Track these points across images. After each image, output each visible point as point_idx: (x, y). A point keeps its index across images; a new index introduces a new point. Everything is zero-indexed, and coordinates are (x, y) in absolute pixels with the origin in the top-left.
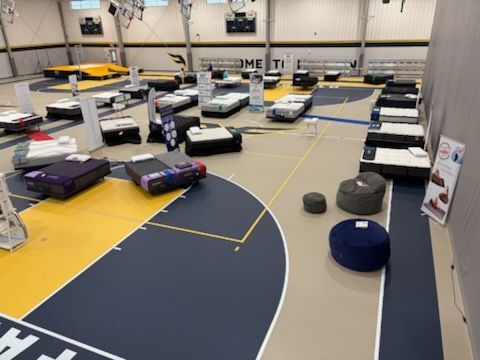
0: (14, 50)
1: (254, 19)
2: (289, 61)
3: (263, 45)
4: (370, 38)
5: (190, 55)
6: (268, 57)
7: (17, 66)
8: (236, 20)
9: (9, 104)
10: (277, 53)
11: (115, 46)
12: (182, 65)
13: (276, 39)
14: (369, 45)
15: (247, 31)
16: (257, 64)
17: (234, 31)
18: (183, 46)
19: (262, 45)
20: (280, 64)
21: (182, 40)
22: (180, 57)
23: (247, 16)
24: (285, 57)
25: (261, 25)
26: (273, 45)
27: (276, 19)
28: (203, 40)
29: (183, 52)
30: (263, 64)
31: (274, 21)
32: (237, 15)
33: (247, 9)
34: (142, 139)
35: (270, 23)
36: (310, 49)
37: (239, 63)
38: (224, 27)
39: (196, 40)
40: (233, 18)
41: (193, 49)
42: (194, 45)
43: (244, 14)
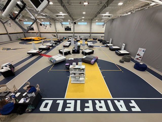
0: (10, 34)
2: (78, 36)
3: (73, 33)
4: (92, 32)
5: (57, 35)
6: (74, 35)
7: (11, 38)
8: (67, 28)
9: (21, 48)
10: (76, 35)
11: (37, 33)
12: (55, 37)
13: (75, 32)
14: (92, 33)
15: (69, 30)
17: (67, 30)
18: (56, 33)
20: (76, 37)
21: (55, 32)
22: (55, 35)
24: (78, 35)
25: (72, 29)
26: (75, 33)
28: (60, 32)
29: (55, 34)
30: (73, 37)
32: (67, 27)
33: (69, 26)
34: (71, 53)
35: (74, 29)
36: (81, 34)
37: (68, 36)
38: (64, 29)
39: (58, 32)
40: (66, 27)
41: (58, 34)
42: (58, 33)
43: (69, 27)
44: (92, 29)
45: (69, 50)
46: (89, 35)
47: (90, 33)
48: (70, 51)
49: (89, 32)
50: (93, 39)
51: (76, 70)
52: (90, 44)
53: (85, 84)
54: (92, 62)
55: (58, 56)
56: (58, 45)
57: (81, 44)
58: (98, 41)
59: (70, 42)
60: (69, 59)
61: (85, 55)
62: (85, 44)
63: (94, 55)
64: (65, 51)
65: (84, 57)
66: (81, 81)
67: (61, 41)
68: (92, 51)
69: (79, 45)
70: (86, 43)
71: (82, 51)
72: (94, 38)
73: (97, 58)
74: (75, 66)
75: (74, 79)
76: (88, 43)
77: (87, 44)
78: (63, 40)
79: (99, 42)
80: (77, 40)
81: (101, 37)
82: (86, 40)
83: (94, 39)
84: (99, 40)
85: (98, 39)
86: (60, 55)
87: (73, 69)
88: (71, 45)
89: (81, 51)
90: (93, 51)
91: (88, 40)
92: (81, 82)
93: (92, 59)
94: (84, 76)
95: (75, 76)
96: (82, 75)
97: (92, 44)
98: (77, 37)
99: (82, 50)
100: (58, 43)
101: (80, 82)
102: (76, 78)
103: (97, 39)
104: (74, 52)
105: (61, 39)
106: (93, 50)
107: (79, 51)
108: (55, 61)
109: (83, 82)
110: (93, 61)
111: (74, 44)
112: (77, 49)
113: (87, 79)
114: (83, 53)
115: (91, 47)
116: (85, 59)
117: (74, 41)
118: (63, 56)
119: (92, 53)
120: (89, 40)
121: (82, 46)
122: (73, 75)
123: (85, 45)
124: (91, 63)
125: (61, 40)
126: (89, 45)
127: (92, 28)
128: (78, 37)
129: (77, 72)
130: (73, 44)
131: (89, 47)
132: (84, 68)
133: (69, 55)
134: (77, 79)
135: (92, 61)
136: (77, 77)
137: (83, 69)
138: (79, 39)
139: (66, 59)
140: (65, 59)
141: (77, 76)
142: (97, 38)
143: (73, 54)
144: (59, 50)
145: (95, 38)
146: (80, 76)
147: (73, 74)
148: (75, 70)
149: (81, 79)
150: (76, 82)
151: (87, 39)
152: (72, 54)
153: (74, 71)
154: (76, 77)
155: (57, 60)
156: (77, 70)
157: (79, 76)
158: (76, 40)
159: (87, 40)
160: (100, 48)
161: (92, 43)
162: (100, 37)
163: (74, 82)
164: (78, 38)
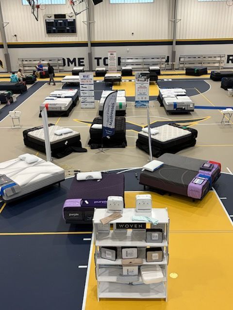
1: (74, 20)
2: (112, 59)
4: (179, 38)
5: (7, 56)
6: (90, 55)
8: (56, 22)
10: (99, 52)
13: (97, 39)
14: (179, 43)
15: (68, 32)
16: (79, 62)
17: (54, 32)
19: (84, 45)
20: (101, 61)
23: (67, 18)
24: (109, 56)
25: (81, 26)
26: (94, 45)
27: (95, 20)
28: (20, 41)
30: (86, 62)
31: (94, 22)
32: (56, 16)
33: (67, 11)
34: (83, 146)
35: (90, 23)
36: (128, 48)
37: (61, 62)
38: (43, 27)
39: (13, 41)
40: (52, 19)
41: (12, 51)
42: (11, 46)
43: (64, 16)
44: (178, 24)
45: (75, 133)
46: (164, 50)
47: (169, 43)
48: (78, 137)
49: (165, 37)
50: (187, 74)
51: (123, 231)
52: (171, 96)
53: (169, 302)
54: (196, 191)
55: (22, 164)
56: (13, 105)
57: (128, 99)
58: (210, 83)
59: (75, 91)
60: (81, 176)
61: (156, 156)
62: (152, 98)
63: (202, 152)
64: (53, 139)
65: (153, 164)
66: (146, 288)
67: (28, 87)
68: (188, 132)
69: (121, 106)
70: (154, 91)
71: (140, 136)
72: (192, 66)
73: (219, 170)
74: (117, 213)
75: (114, 279)
76: (165, 92)
77: (160, 99)
78: (38, 80)
79: (219, 84)
80: (106, 80)
81: (225, 59)
82: (153, 76)
83: (190, 72)
84: (216, 77)
85: (209, 72)
86: (31, 157)
87: (108, 228)
88: (80, 105)
89: (131, 136)
90: (194, 133)
91: (160, 77)
92: (148, 291)
93: (193, 174)
94: (165, 262)
95: (119, 262)
96: (155, 255)
97: (186, 99)
98: (108, 61)
99: (139, 129)
100: (15, 96)
101: (140, 292)
102: (121, 275)
103: (204, 71)
104: (99, 140)
105: (29, 75)
106: (193, 125)
107: (124, 134)
108: (13, 190)
109: (157, 292)
110: (198, 182)
111: (93, 99)
112: (113, 126)
113: (174, 276)
114: (143, 143)
115: (178, 111)
116: (160, 175)
117: (95, 83)
118: (45, 159)
119: (188, 142)
120: (166, 78)
121: (134, 110)
122: (108, 260)
123: (151, 103)
124: (190, 194)
125: (29, 80)
126: (167, 101)
127: (179, 17)
128: (112, 63)
129: (129, 241)
130: (88, 100)
131: (171, 113)
132: (163, 225)
133: (73, 154)
134: (128, 280)
135: (191, 184)
136: (130, 268)
137: (159, 229)
138: (119, 75)
139: (63, 174)
140: (56, 175)
141: (127, 262)
142: (205, 65)
143: (92, 148)
144: (25, 133)
145: (197, 66)
146: (145, 263)
147: (108, 252)
148: (119, 231)
149: (148, 277)
150: (123, 291)
151: (158, 72)
152: (88, 148)
153: (113, 238)
154: (125, 269)
155: (20, 180)
156: (130, 231)
157: (138, 261)
158: (100, 79)
159: (156, 79)
160: (227, 118)
161: (182, 91)
162: (219, 62)
163: (110, 291)
164: (112, 71)
